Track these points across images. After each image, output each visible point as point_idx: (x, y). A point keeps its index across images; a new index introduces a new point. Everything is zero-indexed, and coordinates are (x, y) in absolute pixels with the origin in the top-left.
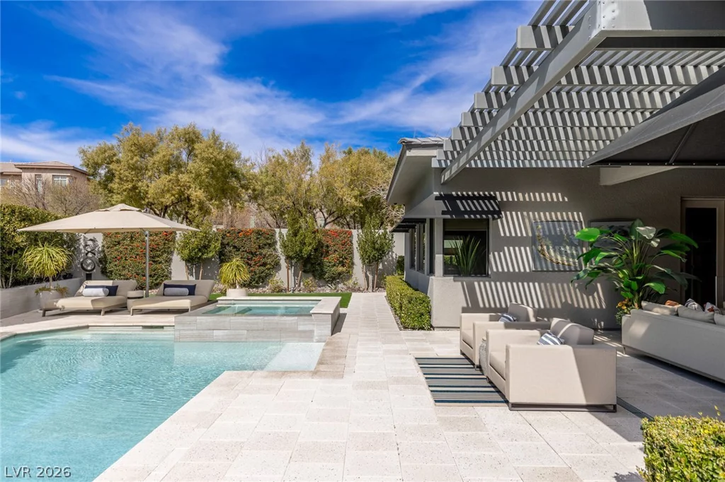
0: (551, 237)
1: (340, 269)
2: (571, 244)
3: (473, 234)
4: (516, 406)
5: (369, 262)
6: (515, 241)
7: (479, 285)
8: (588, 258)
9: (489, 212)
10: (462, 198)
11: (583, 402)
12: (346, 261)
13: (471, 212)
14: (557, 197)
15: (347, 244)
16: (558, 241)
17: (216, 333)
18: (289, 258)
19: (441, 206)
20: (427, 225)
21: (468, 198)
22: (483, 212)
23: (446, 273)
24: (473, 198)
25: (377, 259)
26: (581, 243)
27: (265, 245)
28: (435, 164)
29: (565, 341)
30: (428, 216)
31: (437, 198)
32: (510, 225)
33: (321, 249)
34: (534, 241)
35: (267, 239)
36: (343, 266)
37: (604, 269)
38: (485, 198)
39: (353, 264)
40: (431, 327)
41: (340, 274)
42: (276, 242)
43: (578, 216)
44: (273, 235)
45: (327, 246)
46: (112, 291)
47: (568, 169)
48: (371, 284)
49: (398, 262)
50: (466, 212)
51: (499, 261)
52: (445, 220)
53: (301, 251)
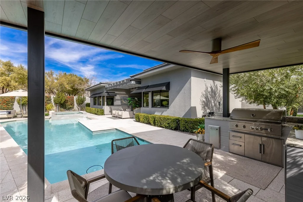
0: (123, 99)
1: (71, 106)
2: (126, 100)
3: (111, 98)
4: (123, 118)
5: (79, 104)
6: (118, 100)
7: (112, 107)
8: (129, 102)
9: (114, 95)
10: (110, 92)
11: (129, 117)
12: (72, 104)
13: (112, 95)
14: (124, 93)
15: (73, 100)
16: (125, 100)
17: (62, 118)
18: (56, 104)
19: (106, 94)
20: (102, 97)
21: (111, 92)
22: (113, 95)
23: (107, 105)
24: (111, 93)
25: (82, 104)
26: (128, 100)
27: (48, 100)
28: (106, 87)
29: (128, 111)
30: (102, 95)
31: (106, 92)
32: (117, 97)
33: (66, 101)
34: (121, 100)
35: (49, 98)
36: (72, 105)
37: (131, 104)
38: (113, 93)
39: (74, 105)
40: (104, 115)
41: (71, 107)
42: (51, 99)
43: (127, 96)
44: (50, 98)
45: (68, 101)
46: (10, 113)
47: (126, 89)
48: (79, 110)
49: (86, 104)
50: (111, 95)
51: (115, 103)
52: (107, 96)
53: (61, 102)
